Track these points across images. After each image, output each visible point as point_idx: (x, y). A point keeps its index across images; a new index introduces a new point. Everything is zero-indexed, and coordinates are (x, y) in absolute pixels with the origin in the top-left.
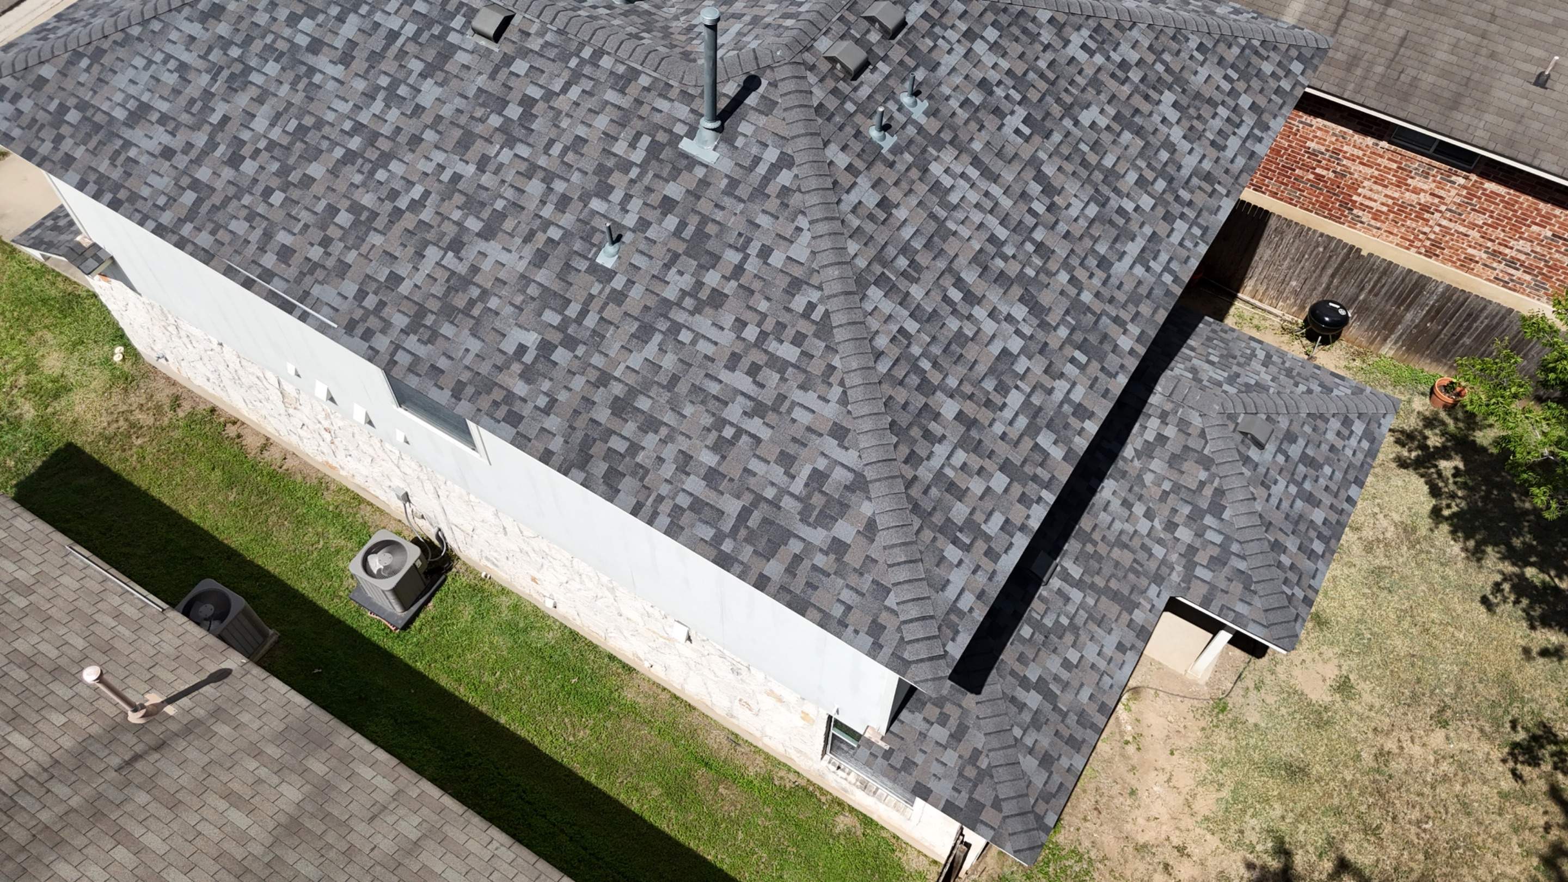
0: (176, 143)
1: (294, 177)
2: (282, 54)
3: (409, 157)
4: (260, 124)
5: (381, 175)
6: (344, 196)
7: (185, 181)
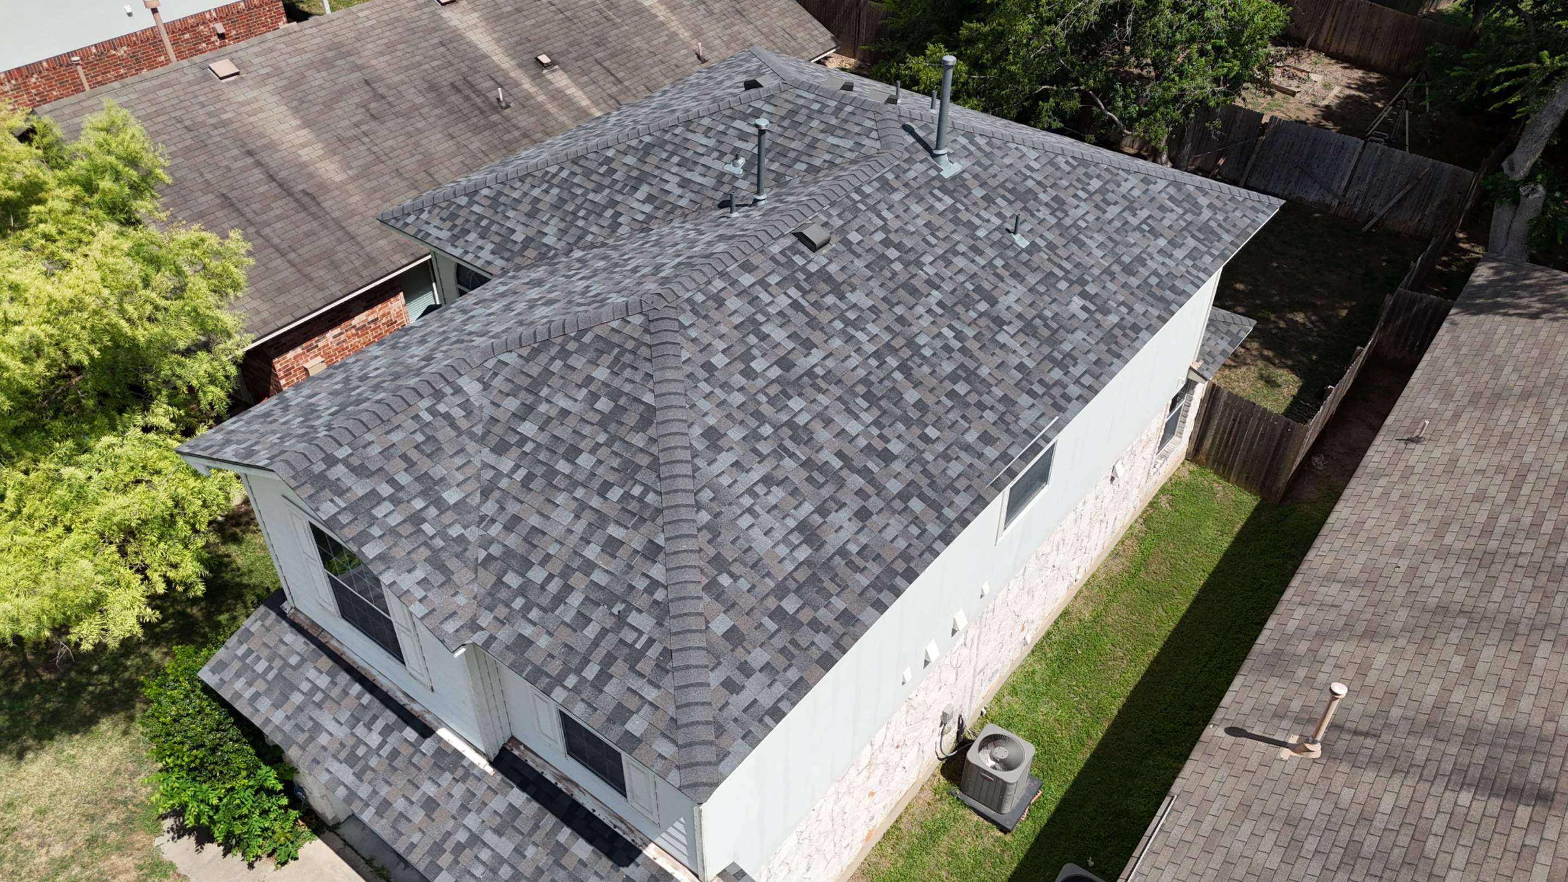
0: (855, 504)
1: (914, 414)
2: (784, 392)
3: (915, 329)
4: (853, 427)
5: (927, 352)
6: (941, 382)
7: (898, 505)
